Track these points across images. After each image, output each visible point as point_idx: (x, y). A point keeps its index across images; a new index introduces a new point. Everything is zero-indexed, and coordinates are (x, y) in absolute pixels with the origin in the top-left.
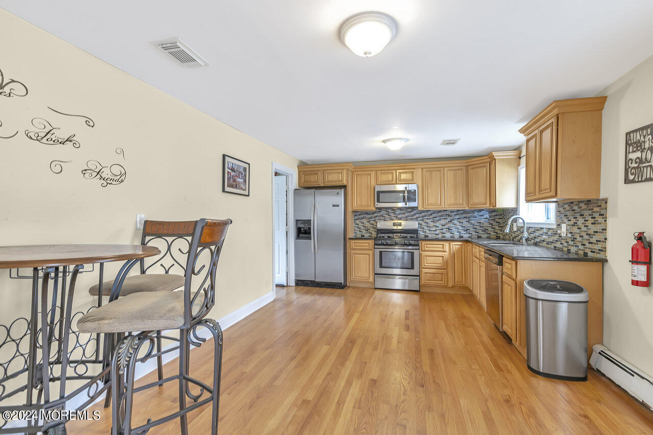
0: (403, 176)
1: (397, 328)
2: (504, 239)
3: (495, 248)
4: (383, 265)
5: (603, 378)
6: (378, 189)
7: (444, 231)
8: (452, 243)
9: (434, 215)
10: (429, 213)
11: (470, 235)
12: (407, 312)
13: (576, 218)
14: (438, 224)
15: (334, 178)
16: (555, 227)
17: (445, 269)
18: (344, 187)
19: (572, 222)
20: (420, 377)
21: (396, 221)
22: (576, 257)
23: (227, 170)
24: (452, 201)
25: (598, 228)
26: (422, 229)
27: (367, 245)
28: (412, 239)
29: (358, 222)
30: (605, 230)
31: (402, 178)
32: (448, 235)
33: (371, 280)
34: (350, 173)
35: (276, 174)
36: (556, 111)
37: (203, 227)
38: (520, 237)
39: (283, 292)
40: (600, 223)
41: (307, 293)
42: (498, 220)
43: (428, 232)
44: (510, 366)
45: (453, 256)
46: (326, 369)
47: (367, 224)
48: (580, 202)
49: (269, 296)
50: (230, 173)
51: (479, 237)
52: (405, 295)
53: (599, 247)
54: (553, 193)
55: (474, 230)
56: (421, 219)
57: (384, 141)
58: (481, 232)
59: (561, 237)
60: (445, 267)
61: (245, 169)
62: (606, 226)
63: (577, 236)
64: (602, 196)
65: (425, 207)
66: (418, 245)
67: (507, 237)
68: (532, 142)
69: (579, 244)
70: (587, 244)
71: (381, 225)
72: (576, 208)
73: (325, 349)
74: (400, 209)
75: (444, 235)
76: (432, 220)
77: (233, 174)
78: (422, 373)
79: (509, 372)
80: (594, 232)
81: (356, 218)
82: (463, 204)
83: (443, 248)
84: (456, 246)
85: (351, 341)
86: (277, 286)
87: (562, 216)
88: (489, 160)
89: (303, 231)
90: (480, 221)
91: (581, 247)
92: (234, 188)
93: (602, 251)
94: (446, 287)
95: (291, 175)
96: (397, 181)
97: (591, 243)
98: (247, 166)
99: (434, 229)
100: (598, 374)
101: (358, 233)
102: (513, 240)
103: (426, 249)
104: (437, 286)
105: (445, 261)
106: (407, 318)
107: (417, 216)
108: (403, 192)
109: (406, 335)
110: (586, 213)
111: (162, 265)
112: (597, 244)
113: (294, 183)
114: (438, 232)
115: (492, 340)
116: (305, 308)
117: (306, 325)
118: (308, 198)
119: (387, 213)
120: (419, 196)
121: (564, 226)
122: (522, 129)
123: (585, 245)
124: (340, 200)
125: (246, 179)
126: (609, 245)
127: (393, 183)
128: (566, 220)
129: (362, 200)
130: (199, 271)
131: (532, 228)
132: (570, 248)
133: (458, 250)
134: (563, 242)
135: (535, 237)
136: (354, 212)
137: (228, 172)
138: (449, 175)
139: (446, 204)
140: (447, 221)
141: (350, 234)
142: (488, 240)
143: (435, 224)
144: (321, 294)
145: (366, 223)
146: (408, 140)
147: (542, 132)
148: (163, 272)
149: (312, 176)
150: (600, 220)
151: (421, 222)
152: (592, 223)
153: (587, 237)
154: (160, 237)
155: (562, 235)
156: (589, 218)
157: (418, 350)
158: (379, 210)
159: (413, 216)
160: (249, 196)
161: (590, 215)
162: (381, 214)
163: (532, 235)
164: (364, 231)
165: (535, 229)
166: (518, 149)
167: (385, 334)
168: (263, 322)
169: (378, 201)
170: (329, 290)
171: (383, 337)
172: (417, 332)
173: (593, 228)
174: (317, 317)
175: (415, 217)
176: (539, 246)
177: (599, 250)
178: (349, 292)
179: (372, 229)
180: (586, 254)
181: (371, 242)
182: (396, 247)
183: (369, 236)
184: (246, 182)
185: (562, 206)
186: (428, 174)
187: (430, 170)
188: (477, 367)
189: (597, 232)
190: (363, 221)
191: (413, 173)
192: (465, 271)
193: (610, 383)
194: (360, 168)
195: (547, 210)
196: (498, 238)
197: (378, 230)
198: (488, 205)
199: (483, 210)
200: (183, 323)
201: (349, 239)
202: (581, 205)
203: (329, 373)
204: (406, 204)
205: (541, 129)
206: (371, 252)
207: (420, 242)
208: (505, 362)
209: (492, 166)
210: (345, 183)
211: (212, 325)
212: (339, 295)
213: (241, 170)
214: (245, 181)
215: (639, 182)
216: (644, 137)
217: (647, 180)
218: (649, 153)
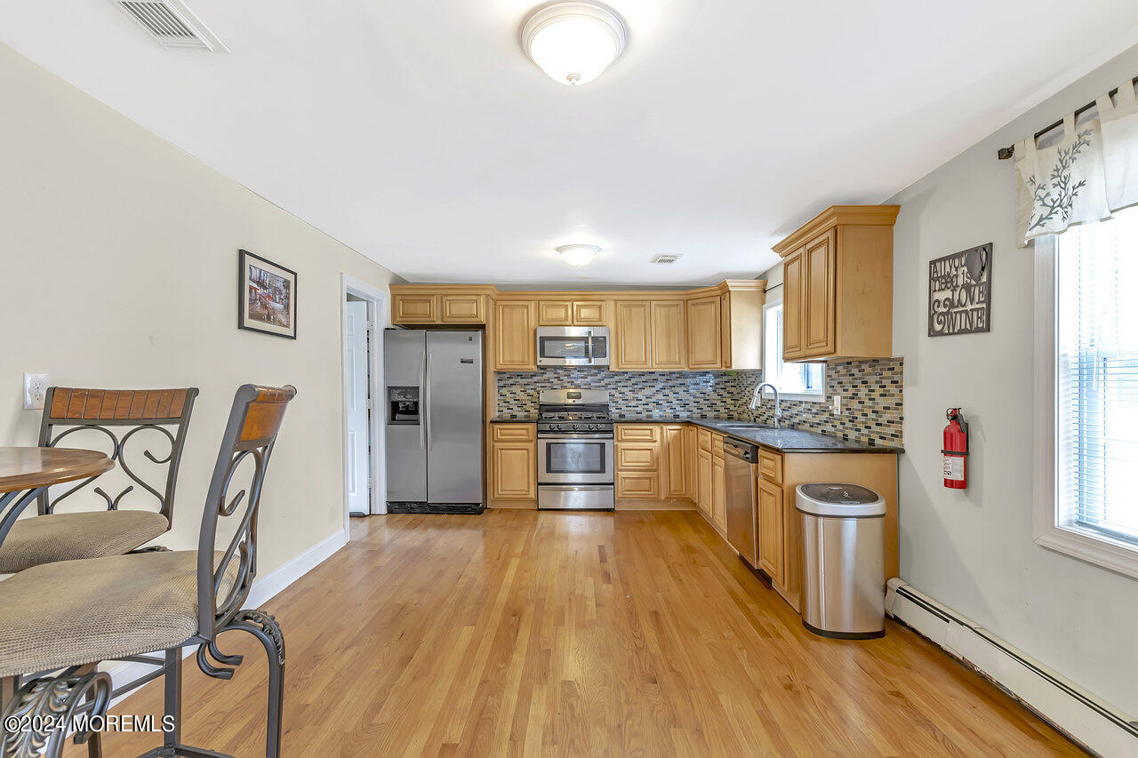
0: (584, 313)
1: (591, 580)
2: (739, 420)
3: (743, 435)
4: (553, 467)
5: (904, 628)
6: (542, 332)
7: (650, 407)
8: (665, 427)
9: (634, 381)
10: (626, 376)
11: (689, 413)
12: (601, 548)
13: (856, 386)
14: (640, 396)
15: (461, 310)
16: (823, 400)
17: (654, 471)
18: (482, 327)
19: (850, 394)
20: (648, 666)
21: (571, 391)
22: (856, 446)
23: (248, 283)
24: (664, 358)
25: (890, 402)
26: (614, 404)
27: (524, 432)
28: (599, 422)
29: (504, 391)
30: (901, 404)
31: (582, 316)
32: (656, 414)
33: (532, 495)
34: (491, 303)
35: (350, 298)
36: (833, 221)
37: (247, 405)
38: (766, 416)
39: (364, 525)
40: (893, 395)
41: (413, 526)
42: (731, 390)
43: (624, 408)
44: (778, 625)
45: (667, 448)
46: (477, 674)
47: (523, 396)
48: (860, 362)
49: (337, 537)
50: (256, 289)
51: (703, 417)
52: (592, 518)
53: (891, 430)
54: (830, 348)
55: (696, 404)
56: (614, 387)
57: (558, 249)
58: (705, 408)
59: (833, 415)
60: (655, 467)
61: (286, 284)
62: (902, 400)
63: (857, 414)
64: (895, 355)
65: (621, 366)
66: (611, 431)
67: (745, 416)
68: (794, 268)
69: (862, 427)
70: (873, 426)
71: (546, 397)
72: (855, 371)
73: (466, 634)
74: (580, 369)
75: (649, 413)
76: (631, 389)
77: (261, 291)
78: (648, 656)
79: (779, 636)
80: (885, 408)
81: (502, 384)
82: (679, 363)
83: (651, 435)
84: (671, 431)
85: (514, 613)
86: (354, 516)
87: (834, 383)
88: (719, 292)
89: (403, 409)
90: (704, 391)
91: (865, 431)
92: (262, 320)
93: (897, 436)
94: (656, 500)
95: (378, 301)
96: (575, 321)
97: (880, 425)
98: (291, 277)
99: (634, 403)
100: (897, 625)
101: (506, 411)
102: (755, 421)
103: (624, 437)
104: (642, 499)
105: (655, 457)
106: (603, 559)
107: (606, 381)
108: (585, 339)
109: (607, 589)
110: (872, 379)
111: (98, 491)
112: (889, 426)
113: (383, 318)
114: (640, 409)
115: (743, 584)
116: (415, 556)
117: (420, 591)
118: (413, 345)
119: (556, 376)
120: (610, 348)
121: (837, 399)
122: (778, 245)
123: (870, 428)
124: (475, 351)
125: (288, 304)
126: (907, 428)
127: (567, 323)
128: (840, 390)
129: (511, 351)
130: (233, 505)
131: (786, 401)
132: (847, 432)
133: (675, 437)
134: (837, 423)
135: (792, 415)
136: (498, 373)
137: (251, 288)
138: (658, 314)
139: (654, 362)
140: (654, 390)
141: (493, 414)
142: (716, 420)
143: (636, 396)
144: (441, 526)
145: (518, 392)
146: (600, 250)
147: (810, 252)
148: (101, 506)
149: (419, 305)
150: (893, 389)
151: (613, 392)
152: (881, 395)
153: (874, 416)
154: (93, 426)
155: (835, 413)
156: (876, 387)
157: (633, 616)
158: (542, 371)
159: (600, 381)
160: (295, 338)
161: (877, 382)
162: (545, 377)
163: (786, 413)
164: (515, 408)
165: (791, 404)
166: (763, 277)
167: (571, 593)
168: (330, 592)
169: (542, 355)
170: (455, 518)
171: (570, 599)
172: (625, 583)
173: (882, 402)
174: (442, 572)
175: (603, 383)
176: (798, 430)
177: (892, 435)
178: (491, 519)
179: (529, 404)
180: (871, 442)
181: (532, 427)
182: (575, 436)
183: (525, 416)
184: (288, 311)
185: (833, 369)
186: (625, 311)
187: (629, 305)
188: (732, 634)
189: (888, 408)
190: (514, 389)
191: (600, 307)
192: (687, 472)
193: (914, 635)
194: (509, 295)
195: (807, 375)
196: (730, 418)
197: (541, 405)
198: (718, 365)
199: (708, 373)
200: (194, 630)
201: (492, 422)
202: (863, 367)
203: (484, 682)
204: (590, 362)
205: (808, 246)
206: (531, 446)
207: (615, 425)
208: (768, 619)
209: (724, 303)
210: (482, 320)
211: (261, 625)
212: (476, 527)
213: (280, 285)
214: (287, 307)
215: (949, 334)
216: (956, 269)
217: (961, 332)
218: (964, 293)
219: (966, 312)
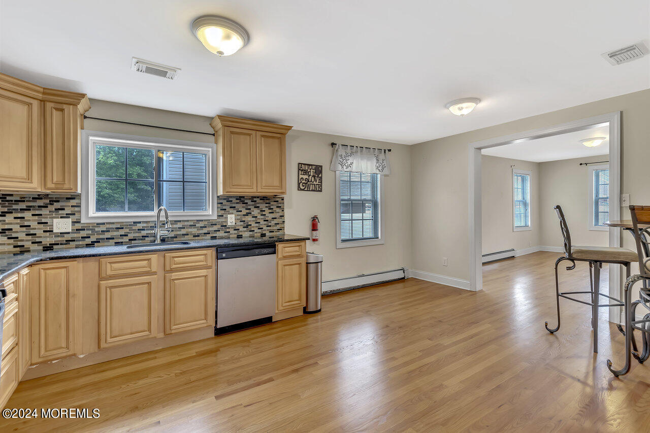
13: (249, 209)
16: (215, 218)
17: (16, 345)
19: (243, 213)
25: (277, 215)
30: (283, 216)
40: (278, 212)
53: (278, 227)
59: (227, 226)
62: (284, 214)
63: (252, 223)
70: (264, 227)
72: (248, 201)
80: (272, 218)
87: (227, 208)
88: (41, 96)
93: (281, 229)
97: (270, 226)
110: (262, 206)
112: (275, 226)
121: (231, 217)
123: (262, 228)
126: (287, 225)
128: (233, 211)
132: (241, 233)
134: (230, 230)
147: (262, 136)
150: (278, 210)
152: (270, 213)
153: (265, 222)
155: (229, 224)
156: (266, 209)
161: (266, 207)
173: (271, 216)
177: (278, 230)
180: (263, 235)
189: (275, 218)
202: (255, 199)
205: (260, 133)
215: (307, 190)
216: (310, 169)
217: (312, 190)
218: (313, 178)
219: (314, 184)
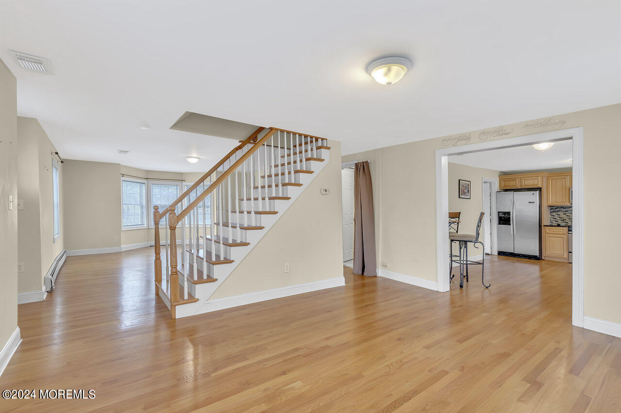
15: (531, 183)
18: (540, 189)
27: (562, 231)
29: (553, 214)
33: (566, 256)
34: (545, 179)
47: (564, 216)
50: (462, 188)
61: (468, 185)
81: (552, 211)
89: (504, 219)
92: (464, 195)
95: (494, 182)
98: (469, 183)
101: (554, 222)
113: (496, 187)
118: (508, 197)
124: (535, 198)
125: (469, 190)
129: (557, 198)
136: (549, 206)
141: (546, 223)
149: (512, 182)
160: (470, 199)
164: (560, 221)
170: (526, 260)
181: (566, 229)
183: (564, 224)
184: (468, 192)
190: (559, 213)
194: (555, 174)
201: (544, 226)
206: (565, 237)
210: (540, 186)
